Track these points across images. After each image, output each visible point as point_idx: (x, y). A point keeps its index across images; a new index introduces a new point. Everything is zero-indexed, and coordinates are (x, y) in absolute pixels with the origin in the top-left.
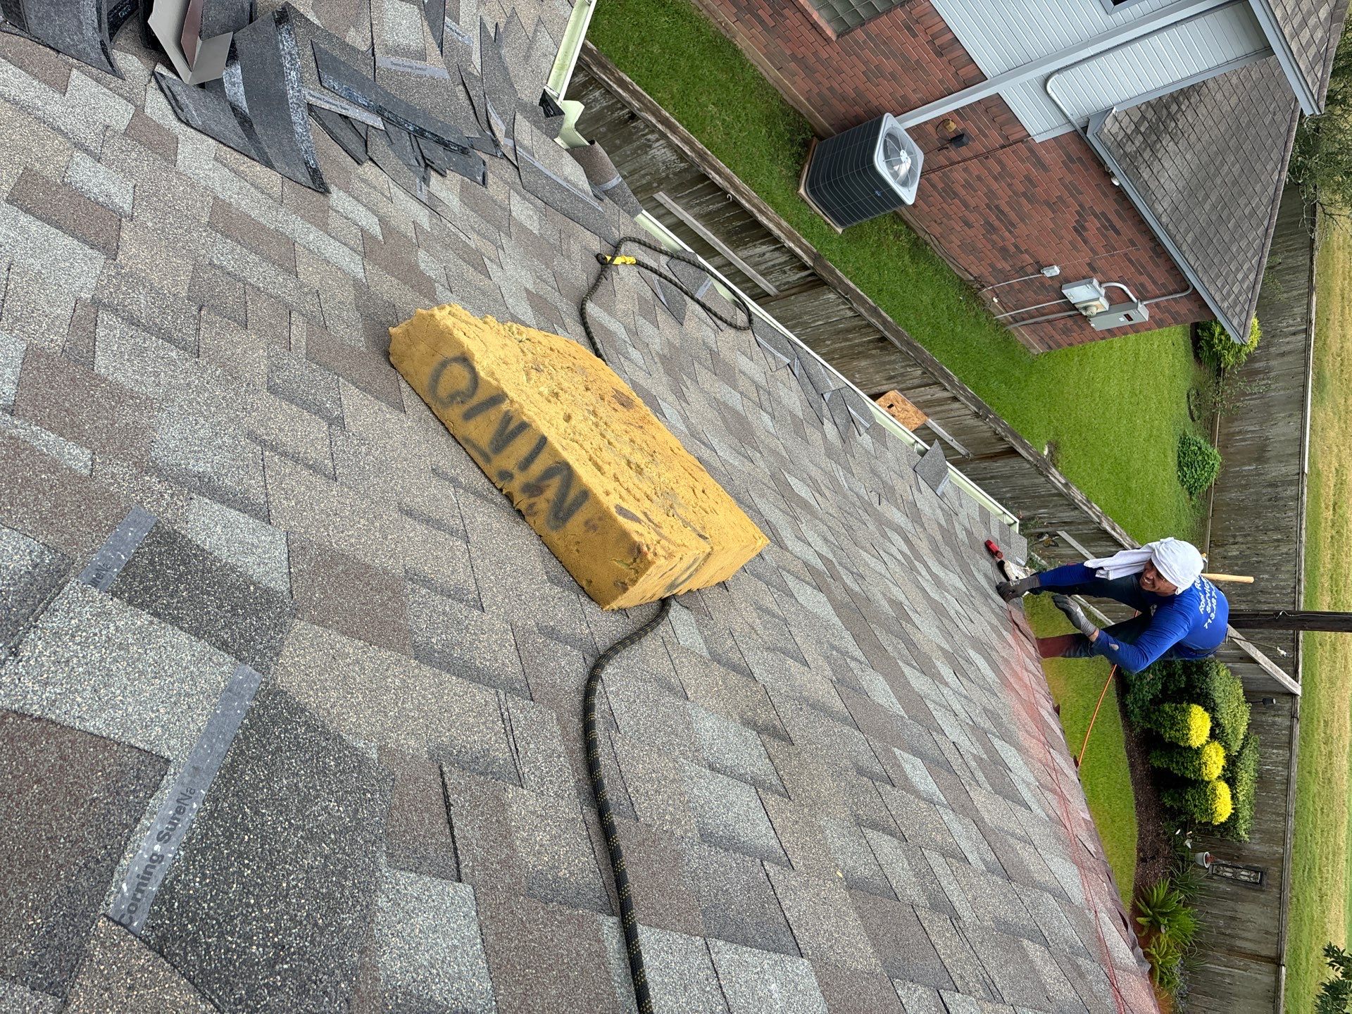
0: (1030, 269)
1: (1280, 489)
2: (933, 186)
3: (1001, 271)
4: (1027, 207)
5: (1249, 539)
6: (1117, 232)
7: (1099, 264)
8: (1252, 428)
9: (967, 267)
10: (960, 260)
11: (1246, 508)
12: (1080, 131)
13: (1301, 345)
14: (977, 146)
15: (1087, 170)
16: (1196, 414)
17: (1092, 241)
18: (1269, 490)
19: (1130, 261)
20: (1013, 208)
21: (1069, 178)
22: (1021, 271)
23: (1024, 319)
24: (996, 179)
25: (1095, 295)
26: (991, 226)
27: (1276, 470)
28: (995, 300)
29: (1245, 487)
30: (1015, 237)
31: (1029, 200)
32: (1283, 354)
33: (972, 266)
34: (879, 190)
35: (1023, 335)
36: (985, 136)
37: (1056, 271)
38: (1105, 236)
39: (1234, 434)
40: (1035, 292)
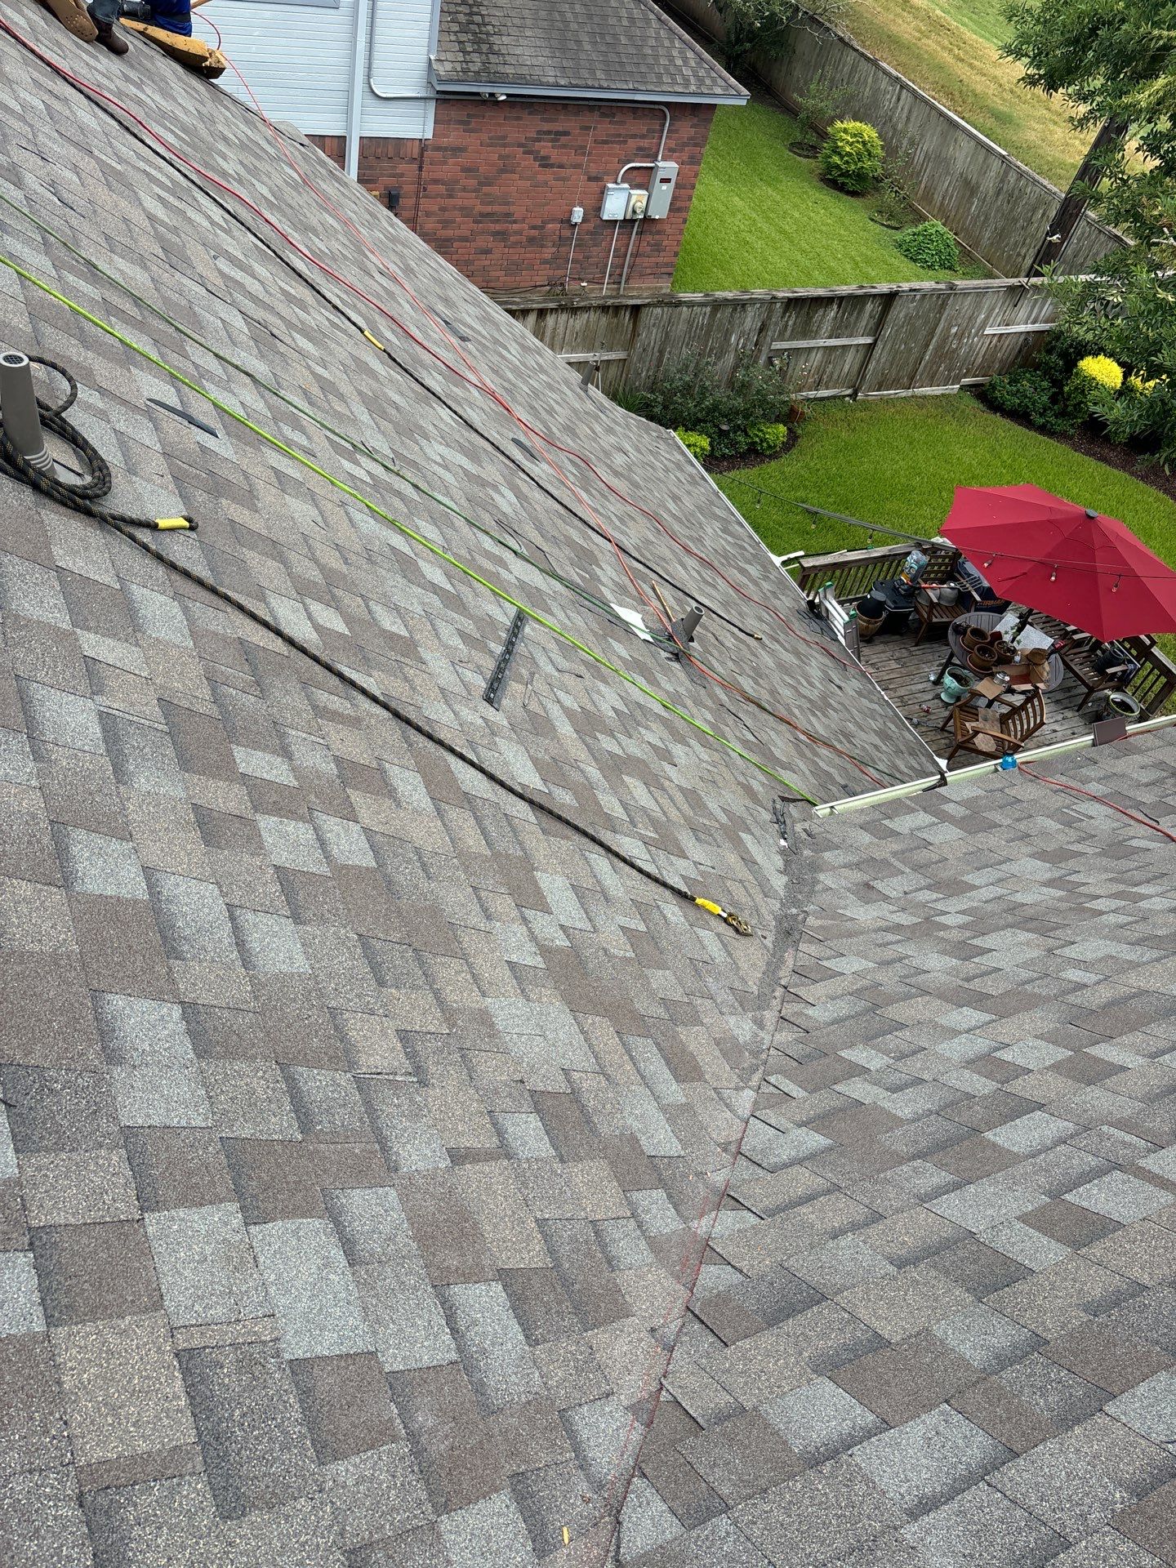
0: (566, 233)
1: (1005, 187)
3: (554, 258)
4: (494, 190)
5: (1028, 241)
6: (566, 133)
7: (593, 172)
9: (533, 284)
11: (1003, 229)
12: (438, 95)
14: (408, 189)
16: (893, 223)
17: (564, 159)
18: (1001, 197)
19: (605, 142)
20: (490, 203)
21: (485, 137)
22: (563, 241)
23: (621, 275)
24: (450, 196)
25: (625, 195)
26: (498, 233)
27: (988, 184)
28: (583, 284)
29: (986, 219)
30: (524, 221)
31: (490, 185)
36: (402, 175)
38: (564, 146)
39: (942, 204)
40: (594, 246)
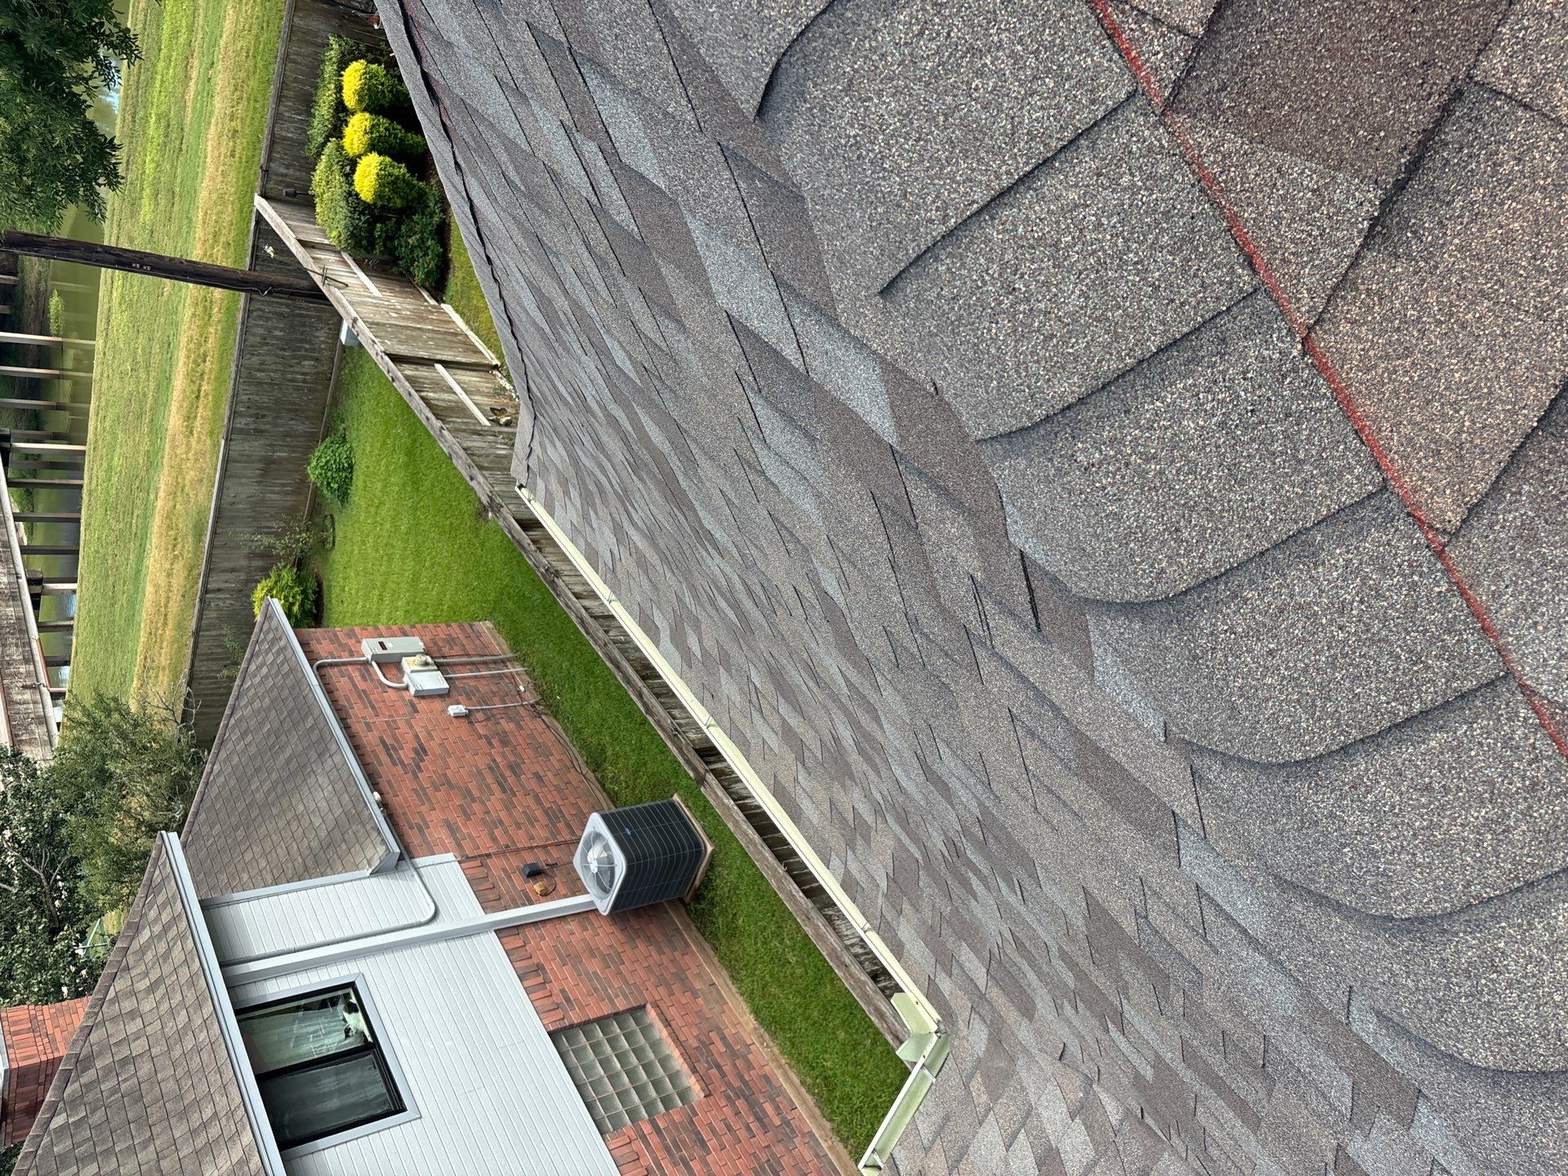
0: (480, 716)
1: (252, 426)
2: (569, 826)
3: (511, 719)
4: (473, 786)
6: (382, 740)
7: (405, 710)
8: (273, 496)
9: (547, 731)
10: (553, 739)
11: (289, 411)
12: (406, 857)
13: (214, 577)
14: (515, 862)
15: (405, 814)
16: (328, 522)
17: (410, 736)
18: (263, 427)
19: (373, 707)
20: (488, 786)
21: (424, 809)
22: (489, 716)
23: (494, 662)
24: (501, 822)
25: (415, 676)
26: (514, 772)
27: (255, 447)
28: (522, 689)
29: (287, 435)
30: (489, 754)
31: (469, 792)
32: (233, 570)
33: (540, 730)
34: (626, 835)
35: (498, 644)
36: (504, 870)
37: (453, 710)
38: (396, 739)
39: (293, 493)
40: (479, 691)
